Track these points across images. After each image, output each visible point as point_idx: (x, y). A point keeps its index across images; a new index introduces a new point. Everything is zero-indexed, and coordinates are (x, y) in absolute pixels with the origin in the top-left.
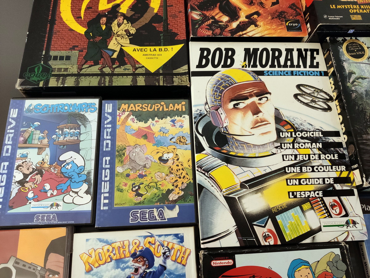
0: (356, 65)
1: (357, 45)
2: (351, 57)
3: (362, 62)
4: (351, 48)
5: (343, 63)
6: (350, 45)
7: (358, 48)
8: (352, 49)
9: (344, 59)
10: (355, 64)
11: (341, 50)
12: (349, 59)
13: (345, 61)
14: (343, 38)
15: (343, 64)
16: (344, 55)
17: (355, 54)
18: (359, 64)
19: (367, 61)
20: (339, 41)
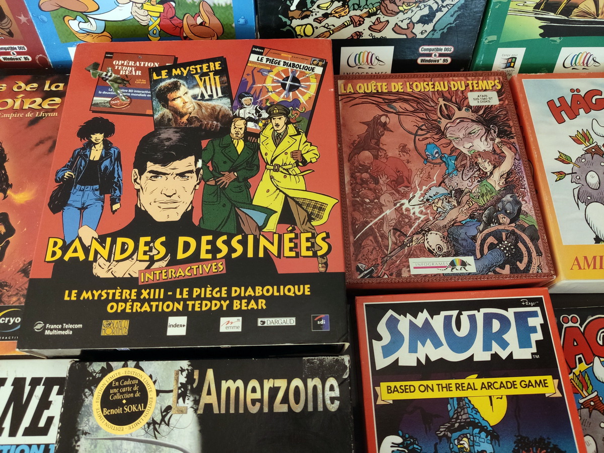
0: (111, 447)
1: (133, 386)
2: (106, 421)
3: (129, 437)
4: (115, 394)
5: (79, 440)
6: (117, 384)
7: (132, 395)
8: (118, 397)
9: (86, 429)
10: (109, 442)
11: (87, 402)
12: (98, 428)
13: (86, 433)
14: (104, 364)
15: (78, 444)
16: (90, 414)
17: (119, 411)
18: (118, 442)
19: (143, 432)
20: (90, 374)
